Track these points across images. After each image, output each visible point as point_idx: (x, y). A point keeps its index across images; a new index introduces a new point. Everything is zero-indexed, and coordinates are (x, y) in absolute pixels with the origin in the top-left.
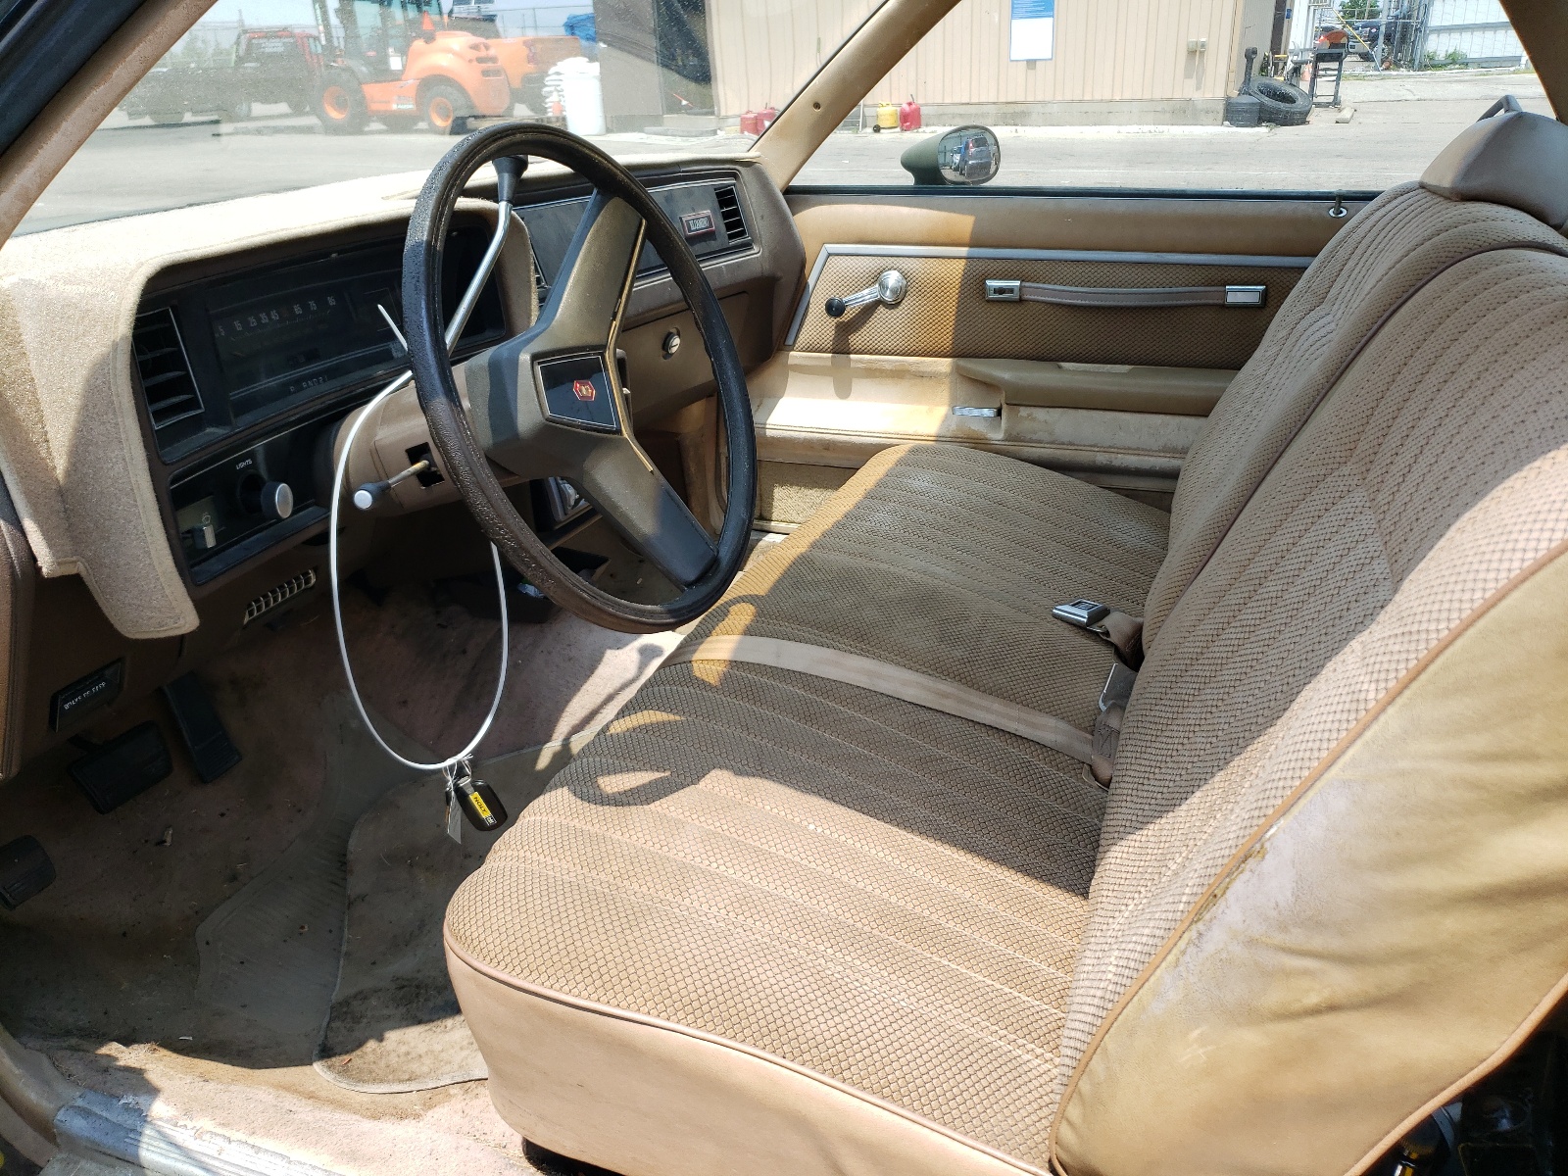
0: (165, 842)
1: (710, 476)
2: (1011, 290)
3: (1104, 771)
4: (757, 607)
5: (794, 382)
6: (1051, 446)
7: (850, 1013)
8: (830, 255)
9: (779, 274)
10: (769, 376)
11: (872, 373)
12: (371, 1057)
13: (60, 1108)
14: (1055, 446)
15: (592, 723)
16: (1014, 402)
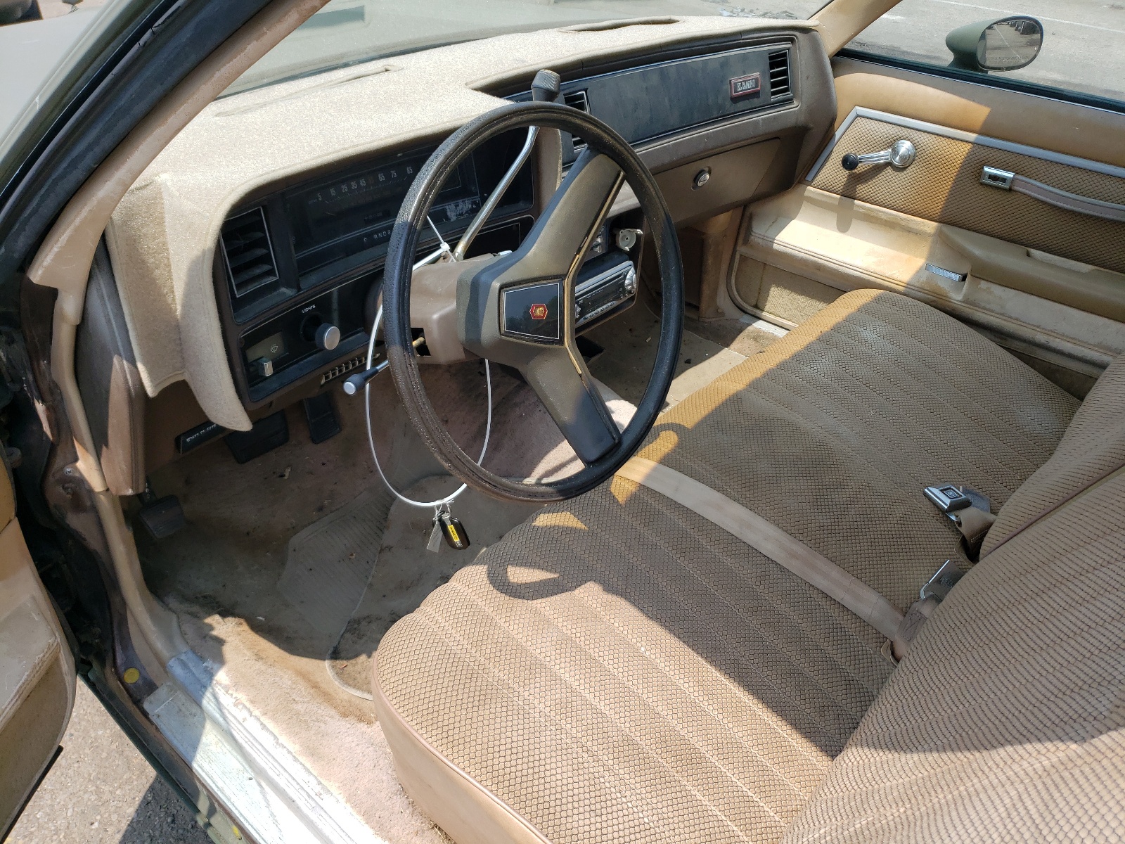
0: (285, 476)
1: (724, 267)
2: (1004, 180)
3: (901, 649)
4: (680, 438)
5: (805, 209)
6: (1001, 317)
7: (604, 818)
8: (858, 116)
9: (811, 125)
10: (787, 200)
11: (869, 218)
12: (359, 668)
13: (173, 657)
14: (1004, 318)
15: (559, 472)
16: (978, 275)
